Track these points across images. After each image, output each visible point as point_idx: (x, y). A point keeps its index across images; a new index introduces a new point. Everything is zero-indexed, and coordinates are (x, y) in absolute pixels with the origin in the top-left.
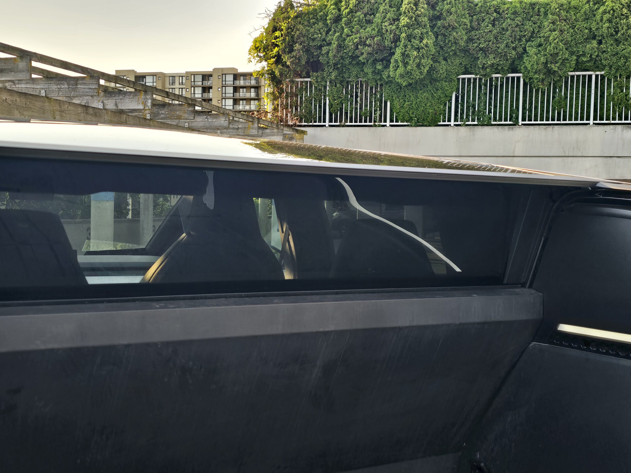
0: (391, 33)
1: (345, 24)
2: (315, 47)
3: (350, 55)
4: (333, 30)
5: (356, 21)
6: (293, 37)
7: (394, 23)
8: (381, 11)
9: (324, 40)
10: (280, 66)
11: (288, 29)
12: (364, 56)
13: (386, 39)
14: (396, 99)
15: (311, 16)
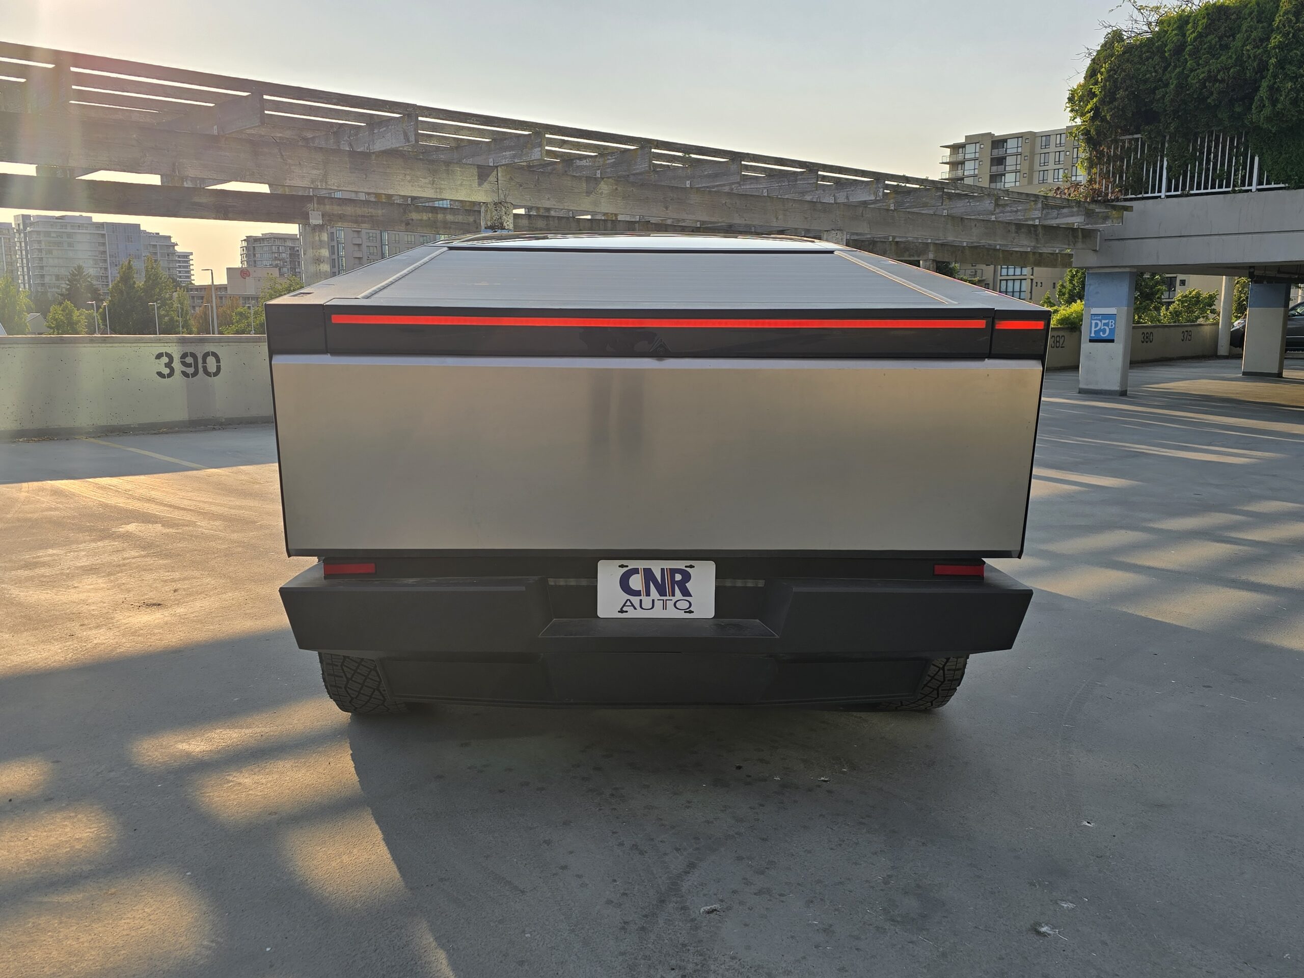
0: (1254, 60)
1: (1189, 55)
2: (1146, 91)
3: (1195, 96)
4: (1173, 64)
5: (1205, 49)
6: (1115, 81)
7: (1261, 45)
8: (1244, 29)
9: (1160, 80)
10: (1098, 123)
11: (1111, 70)
12: (1215, 96)
13: (1247, 69)
14: (1267, 151)
15: (1144, 50)
